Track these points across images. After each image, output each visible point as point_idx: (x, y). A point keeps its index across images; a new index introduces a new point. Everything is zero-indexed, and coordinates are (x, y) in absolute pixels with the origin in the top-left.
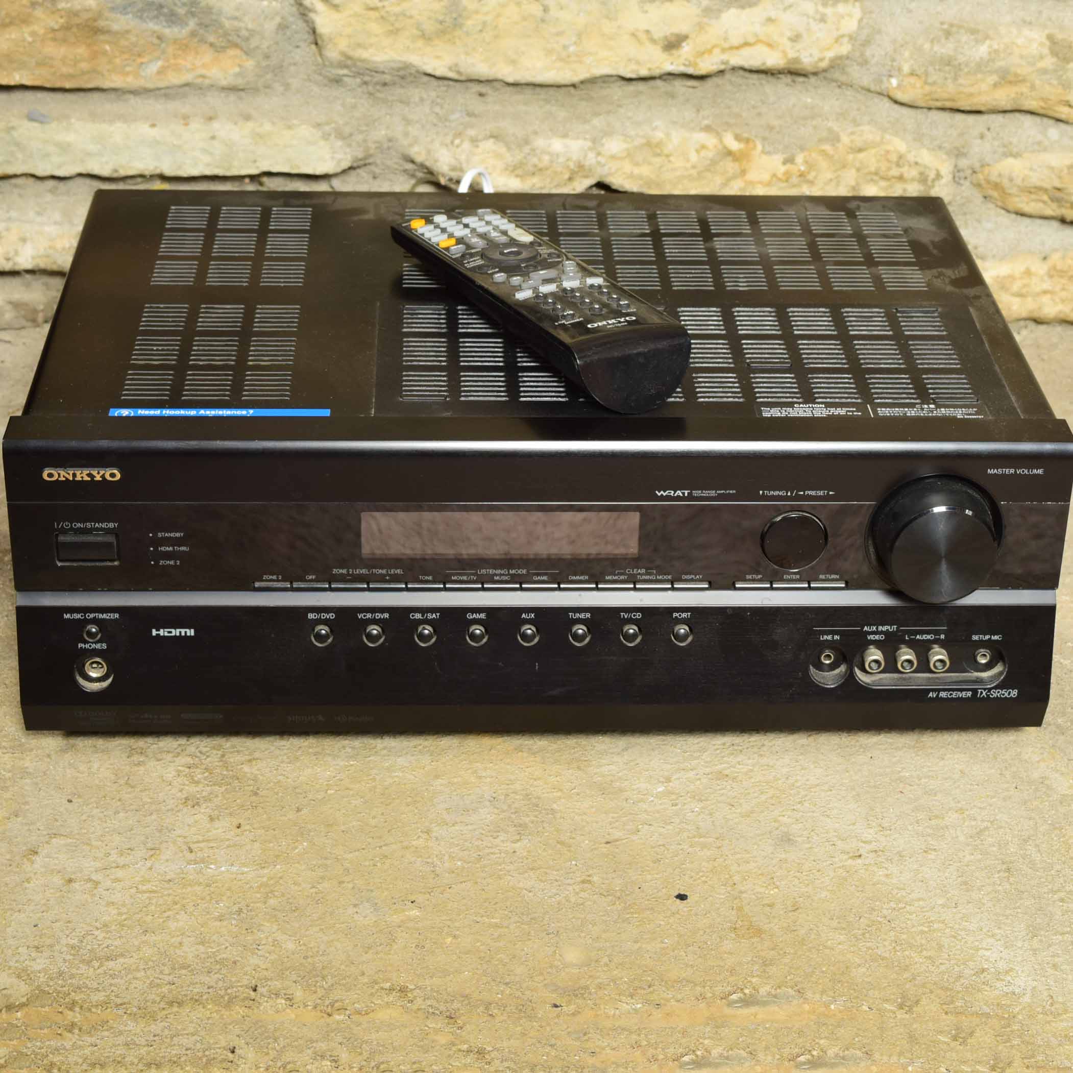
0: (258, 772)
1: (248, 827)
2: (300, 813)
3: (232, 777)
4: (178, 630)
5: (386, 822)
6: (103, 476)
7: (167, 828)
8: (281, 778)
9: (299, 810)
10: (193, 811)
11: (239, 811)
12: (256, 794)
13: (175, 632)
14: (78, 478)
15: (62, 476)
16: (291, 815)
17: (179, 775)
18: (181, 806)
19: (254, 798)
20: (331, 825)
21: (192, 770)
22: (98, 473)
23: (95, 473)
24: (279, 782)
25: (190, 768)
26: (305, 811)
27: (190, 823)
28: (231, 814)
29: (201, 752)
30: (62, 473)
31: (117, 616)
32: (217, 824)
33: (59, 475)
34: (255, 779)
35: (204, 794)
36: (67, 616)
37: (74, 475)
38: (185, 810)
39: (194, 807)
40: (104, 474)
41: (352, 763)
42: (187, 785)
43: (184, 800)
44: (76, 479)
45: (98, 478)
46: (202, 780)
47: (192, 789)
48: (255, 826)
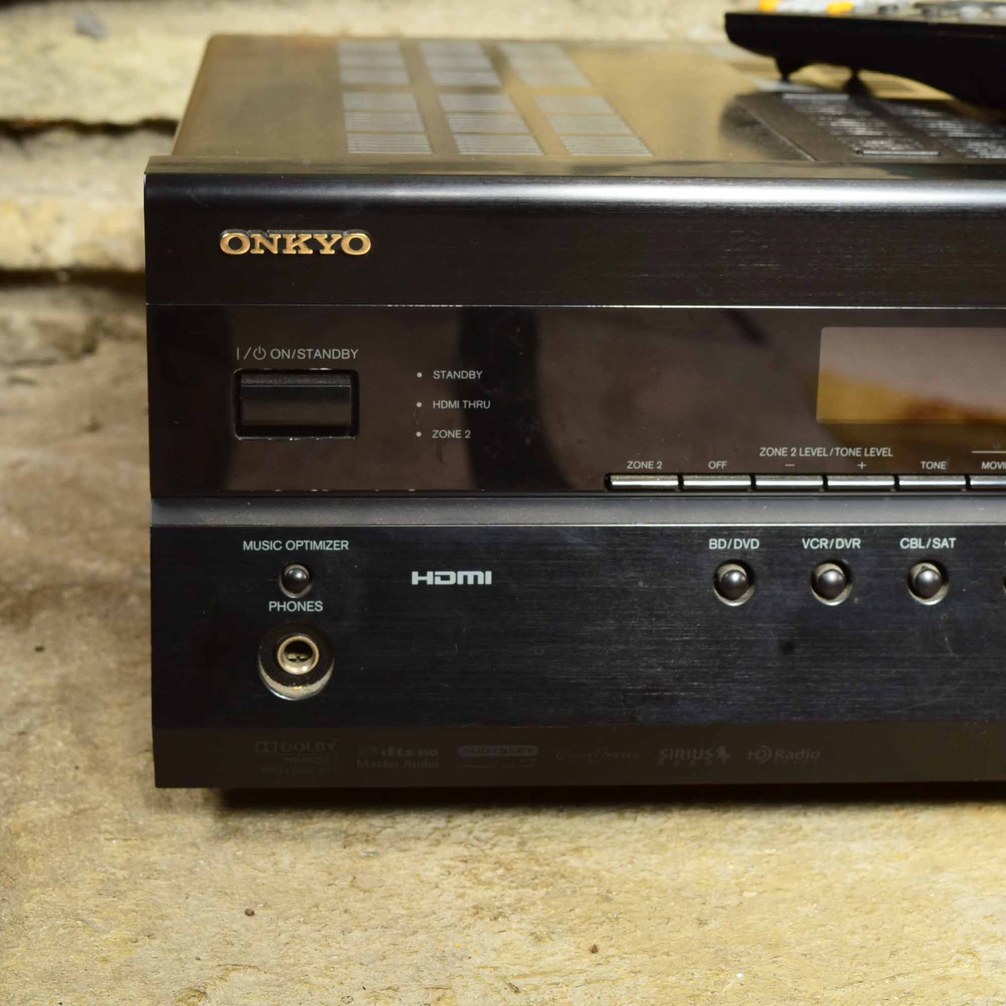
1: (612, 951)
2: (706, 928)
3: (554, 875)
4: (461, 574)
5: (879, 939)
6: (337, 246)
7: (454, 955)
8: (643, 874)
9: (701, 923)
10: (497, 927)
11: (584, 927)
12: (607, 899)
13: (456, 578)
14: (290, 250)
15: (258, 245)
16: (691, 931)
17: (449, 873)
18: (469, 920)
19: (605, 906)
20: (776, 945)
21: (470, 866)
22: (329, 239)
23: (321, 238)
24: (644, 880)
25: (466, 862)
26: (713, 925)
27: (496, 946)
28: (571, 930)
29: (478, 839)
30: (258, 237)
31: (345, 545)
33: (252, 241)
35: (507, 901)
36: (249, 546)
37: (282, 243)
38: (480, 925)
39: (496, 919)
40: (340, 241)
41: (767, 851)
42: (471, 888)
43: (472, 911)
44: (286, 252)
45: (328, 250)
46: (496, 880)
47: (480, 894)
48: (627, 950)
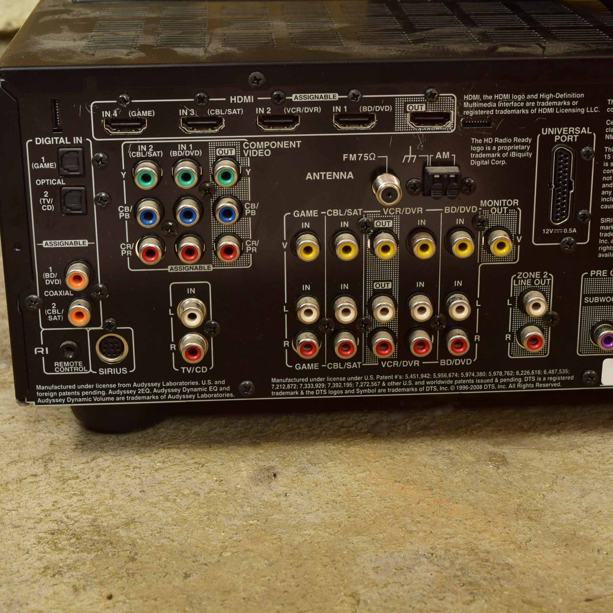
0: (136, 536)
32: (83, 595)
34: (133, 544)
